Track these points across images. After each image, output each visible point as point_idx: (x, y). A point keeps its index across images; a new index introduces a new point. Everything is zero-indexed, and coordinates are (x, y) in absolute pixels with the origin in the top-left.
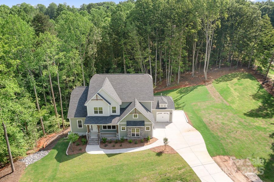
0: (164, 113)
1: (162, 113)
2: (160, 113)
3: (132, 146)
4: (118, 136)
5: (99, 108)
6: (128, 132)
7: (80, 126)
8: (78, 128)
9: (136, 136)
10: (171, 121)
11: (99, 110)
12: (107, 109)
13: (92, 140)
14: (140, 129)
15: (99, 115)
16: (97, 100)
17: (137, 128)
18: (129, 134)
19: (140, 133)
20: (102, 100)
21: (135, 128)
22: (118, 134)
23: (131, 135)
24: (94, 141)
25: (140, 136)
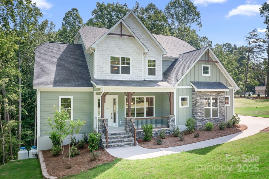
4: (173, 121)
5: (123, 59)
9: (211, 117)
11: (123, 63)
12: (139, 63)
13: (113, 138)
14: (218, 97)
15: (120, 77)
16: (121, 37)
17: (213, 95)
18: (200, 112)
19: (220, 108)
20: (133, 37)
21: (210, 96)
22: (174, 117)
23: (203, 113)
24: (118, 138)
25: (219, 115)
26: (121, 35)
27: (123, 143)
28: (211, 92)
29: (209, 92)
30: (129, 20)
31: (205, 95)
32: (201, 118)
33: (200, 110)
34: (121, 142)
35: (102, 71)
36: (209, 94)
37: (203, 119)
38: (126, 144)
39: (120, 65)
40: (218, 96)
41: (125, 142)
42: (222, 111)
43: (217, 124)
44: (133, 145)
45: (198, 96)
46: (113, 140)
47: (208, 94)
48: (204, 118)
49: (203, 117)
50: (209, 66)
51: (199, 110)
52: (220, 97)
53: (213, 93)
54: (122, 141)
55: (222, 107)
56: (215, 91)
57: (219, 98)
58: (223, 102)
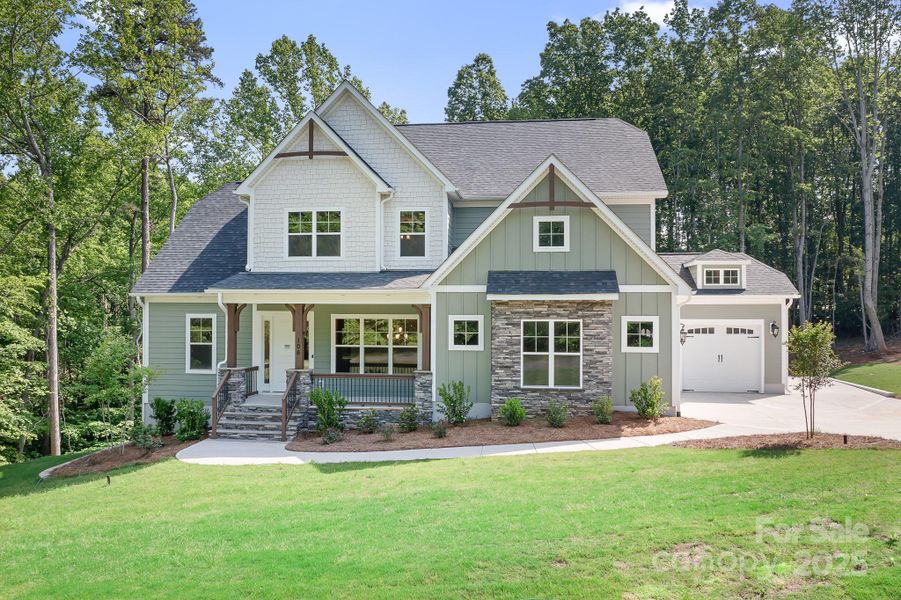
0: (729, 331)
1: (712, 331)
2: (704, 331)
3: (526, 436)
4: (426, 387)
5: (322, 215)
6: (499, 349)
7: (201, 357)
8: (188, 370)
9: (551, 385)
10: (774, 387)
11: (320, 228)
12: (365, 224)
13: (246, 418)
14: (581, 321)
15: (314, 263)
16: (311, 158)
17: (559, 315)
18: (507, 367)
19: (587, 358)
20: (344, 154)
21: (548, 315)
22: (427, 378)
23: (519, 372)
24: (257, 420)
25: (585, 381)
26: (311, 154)
27: (254, 432)
28: (550, 304)
29: (542, 303)
30: (344, 108)
31: (528, 313)
32: (509, 385)
33: (505, 358)
34: (257, 429)
35: (266, 250)
36: (544, 309)
37: (518, 388)
38: (262, 436)
39: (314, 234)
40: (579, 317)
41: (266, 429)
42: (597, 368)
43: (575, 407)
44: (279, 440)
45: (497, 316)
46: (238, 423)
47: (538, 309)
48: (522, 386)
49: (519, 381)
50: (566, 219)
51: (501, 360)
52: (588, 321)
53: (559, 307)
54: (259, 426)
55: (598, 353)
56: (566, 301)
57: (586, 325)
58: (602, 339)
